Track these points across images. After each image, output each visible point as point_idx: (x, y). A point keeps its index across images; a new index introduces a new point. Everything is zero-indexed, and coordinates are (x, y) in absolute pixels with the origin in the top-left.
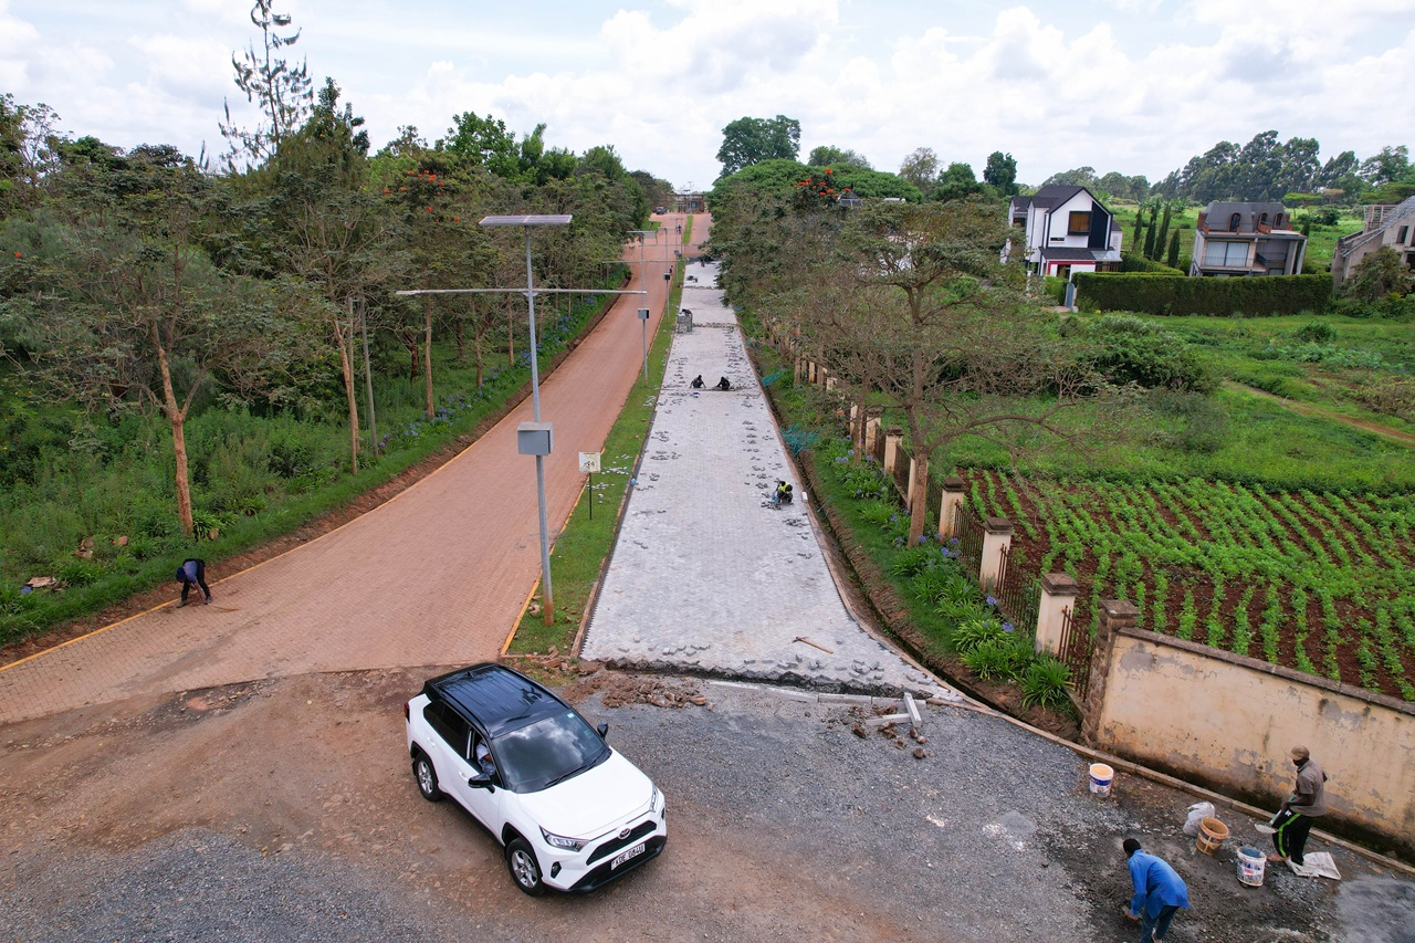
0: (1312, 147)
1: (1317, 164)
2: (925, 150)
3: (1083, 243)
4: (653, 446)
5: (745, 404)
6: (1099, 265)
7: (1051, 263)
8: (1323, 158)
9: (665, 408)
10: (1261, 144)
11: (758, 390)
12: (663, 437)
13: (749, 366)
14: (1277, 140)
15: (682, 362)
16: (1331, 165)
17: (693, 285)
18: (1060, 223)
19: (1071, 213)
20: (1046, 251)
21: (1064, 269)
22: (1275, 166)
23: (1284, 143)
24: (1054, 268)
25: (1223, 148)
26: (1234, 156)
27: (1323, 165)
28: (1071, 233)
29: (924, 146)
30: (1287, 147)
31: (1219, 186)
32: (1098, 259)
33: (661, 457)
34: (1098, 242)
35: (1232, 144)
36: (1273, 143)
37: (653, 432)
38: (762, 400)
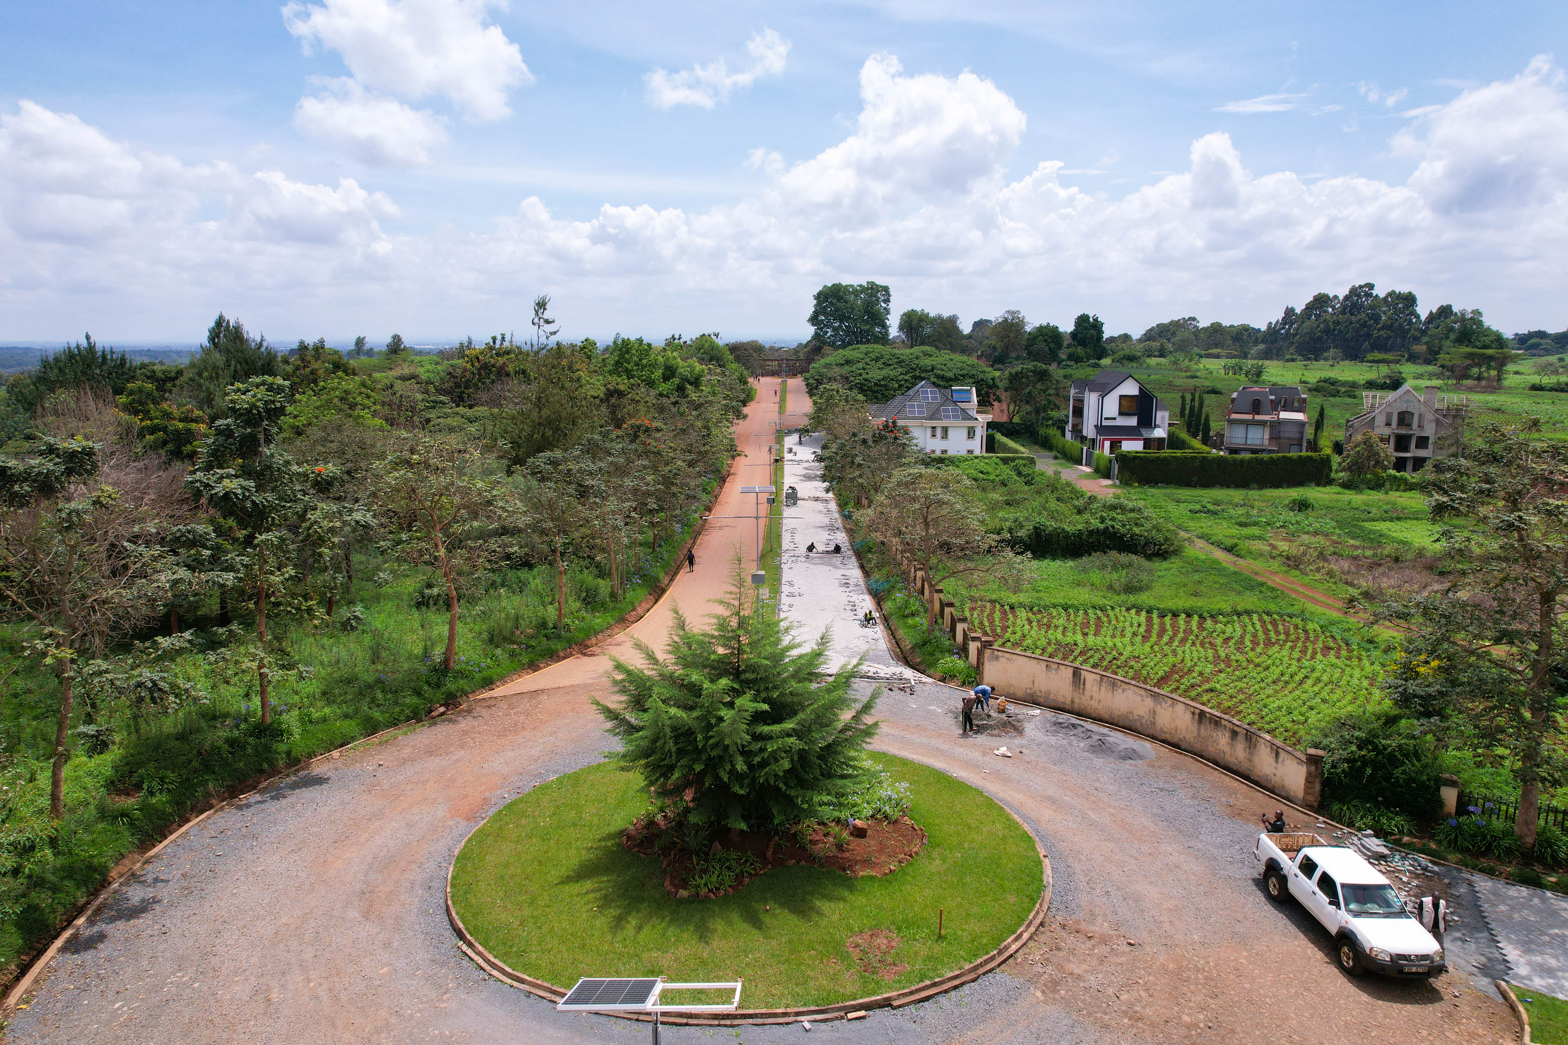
0: (1409, 300)
1: (1418, 317)
2: (1012, 313)
3: (1133, 421)
4: (785, 589)
5: (842, 563)
6: (1148, 443)
7: (1104, 440)
8: (1423, 310)
9: (788, 565)
10: (1359, 296)
11: (851, 553)
12: (791, 584)
13: (844, 535)
14: (1374, 293)
15: (793, 532)
16: (1432, 317)
17: (794, 458)
18: (1111, 405)
19: (1121, 397)
20: (1101, 429)
21: (1115, 445)
22: (1376, 318)
23: (1382, 295)
24: (1107, 444)
25: (1321, 301)
26: (1333, 308)
27: (1423, 317)
28: (1121, 413)
29: (1013, 309)
30: (1385, 299)
31: (1320, 338)
32: (1146, 436)
33: (791, 595)
34: (1146, 421)
35: (1331, 296)
36: (1371, 295)
37: (783, 581)
38: (854, 559)
